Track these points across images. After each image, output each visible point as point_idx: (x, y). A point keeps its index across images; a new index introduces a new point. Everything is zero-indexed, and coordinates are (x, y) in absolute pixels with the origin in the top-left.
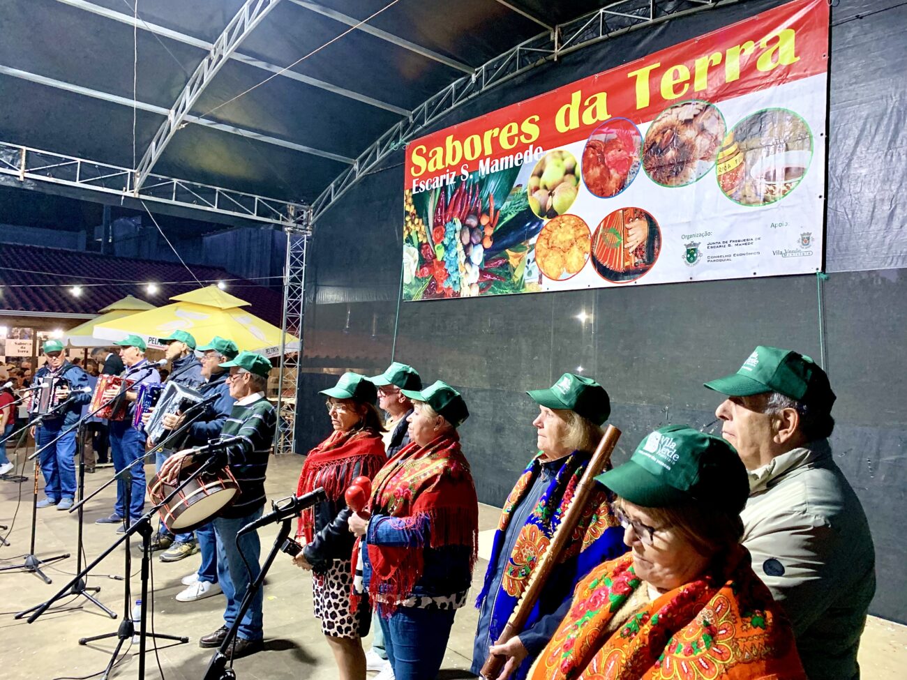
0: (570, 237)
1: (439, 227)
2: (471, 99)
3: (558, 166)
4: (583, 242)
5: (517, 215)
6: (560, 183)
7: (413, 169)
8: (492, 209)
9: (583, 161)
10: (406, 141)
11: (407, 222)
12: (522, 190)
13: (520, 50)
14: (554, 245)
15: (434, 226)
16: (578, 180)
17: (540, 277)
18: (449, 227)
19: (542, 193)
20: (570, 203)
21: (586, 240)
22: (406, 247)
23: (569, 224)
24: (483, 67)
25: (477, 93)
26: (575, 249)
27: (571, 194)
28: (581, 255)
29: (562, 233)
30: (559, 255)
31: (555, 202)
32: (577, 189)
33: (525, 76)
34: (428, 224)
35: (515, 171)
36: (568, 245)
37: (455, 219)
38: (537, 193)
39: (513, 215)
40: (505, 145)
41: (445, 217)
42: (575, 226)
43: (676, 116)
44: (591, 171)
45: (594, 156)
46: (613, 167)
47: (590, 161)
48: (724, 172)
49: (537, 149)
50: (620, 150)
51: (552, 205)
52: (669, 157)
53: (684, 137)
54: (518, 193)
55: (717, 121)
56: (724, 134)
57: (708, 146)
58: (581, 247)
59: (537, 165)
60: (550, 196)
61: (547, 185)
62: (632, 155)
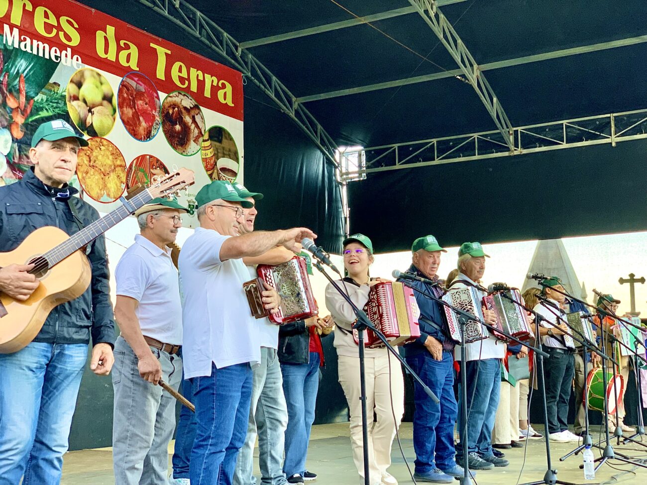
0: (109, 162)
3: (97, 87)
4: (120, 172)
8: (23, 93)
12: (60, 91)
14: (96, 164)
16: (115, 111)
19: (82, 106)
20: (109, 130)
21: (123, 171)
23: (108, 150)
26: (114, 175)
27: (110, 122)
28: (119, 184)
29: (103, 158)
30: (99, 177)
31: (96, 120)
32: (114, 119)
35: (51, 65)
36: (108, 170)
38: (75, 103)
39: (51, 113)
42: (113, 154)
43: (180, 100)
44: (125, 109)
45: (127, 97)
46: (141, 115)
47: (124, 99)
48: (205, 157)
49: (75, 57)
50: (146, 104)
51: (92, 124)
52: (177, 130)
53: (185, 119)
54: (56, 92)
55: (201, 120)
56: (205, 130)
57: (197, 134)
58: (119, 176)
59: (76, 74)
60: (90, 114)
61: (87, 100)
62: (154, 113)
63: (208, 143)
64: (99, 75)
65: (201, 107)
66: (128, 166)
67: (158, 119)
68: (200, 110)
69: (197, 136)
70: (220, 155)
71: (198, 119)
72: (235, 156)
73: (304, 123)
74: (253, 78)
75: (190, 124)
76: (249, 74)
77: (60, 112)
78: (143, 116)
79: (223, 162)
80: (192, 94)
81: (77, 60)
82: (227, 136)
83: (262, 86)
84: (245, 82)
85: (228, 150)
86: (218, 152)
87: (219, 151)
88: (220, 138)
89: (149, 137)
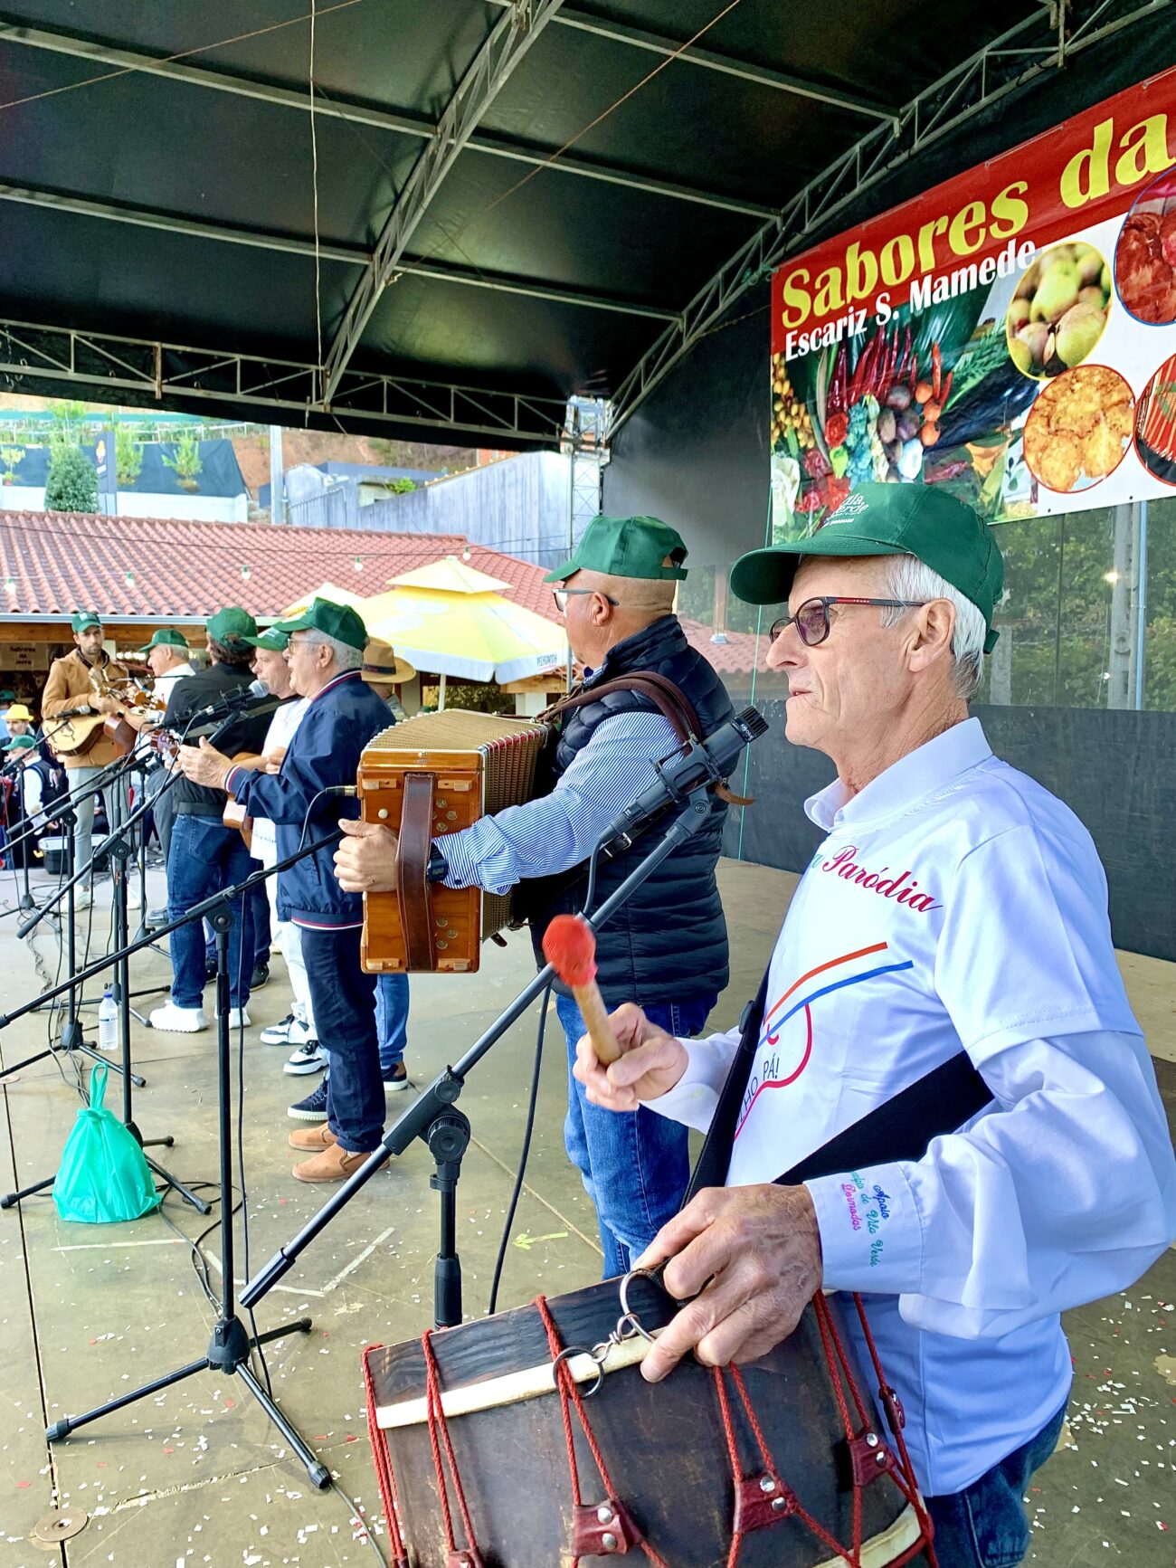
0: (1091, 407)
1: (836, 416)
2: (893, 169)
3: (1067, 274)
4: (1118, 415)
5: (988, 377)
6: (1070, 307)
7: (785, 315)
8: (938, 370)
9: (1118, 258)
10: (773, 266)
11: (777, 414)
12: (995, 329)
13: (989, 59)
14: (1062, 426)
15: (828, 414)
16: (1107, 296)
17: (1035, 489)
18: (857, 416)
19: (1035, 330)
20: (1092, 342)
21: (1124, 412)
22: (774, 459)
23: (1090, 384)
24: (916, 102)
25: (904, 156)
26: (1103, 428)
27: (1096, 324)
28: (1114, 442)
29: (1077, 402)
30: (1070, 445)
31: (1061, 345)
32: (1106, 314)
33: (996, 107)
34: (815, 412)
35: (981, 294)
36: (1088, 424)
37: (867, 398)
38: (1025, 331)
39: (979, 378)
40: (960, 247)
41: (849, 397)
42: (1101, 388)
45: (1140, 245)
47: (1131, 255)
49: (1023, 248)
51: (1055, 351)
54: (988, 335)
58: (1115, 425)
59: (1025, 278)
60: (1052, 335)
61: (1045, 313)
64: (1071, 246)
77: (996, 365)
81: (1027, 250)
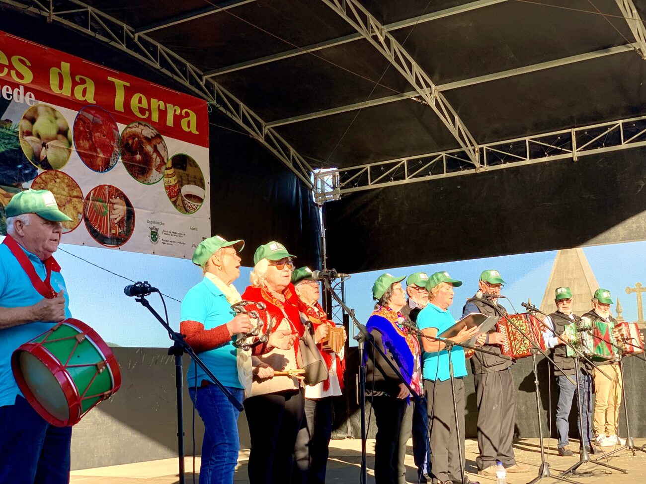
0: (65, 194)
3: (51, 122)
4: (77, 203)
5: (7, 151)
6: (53, 139)
9: (75, 130)
12: (11, 127)
16: (70, 144)
19: (35, 141)
20: (64, 163)
21: (80, 202)
23: (63, 182)
26: (70, 207)
27: (65, 154)
28: (75, 215)
29: (57, 188)
31: (49, 154)
32: (70, 151)
36: (64, 201)
42: (68, 186)
43: (140, 131)
44: (81, 142)
45: (83, 130)
46: (99, 147)
47: (80, 132)
48: (168, 185)
49: (28, 94)
50: (104, 136)
51: (46, 157)
52: (138, 159)
53: (146, 149)
54: (8, 128)
55: (164, 148)
56: (168, 159)
57: (159, 163)
58: (75, 207)
59: (29, 110)
60: (44, 148)
61: (40, 135)
62: (113, 144)
63: (170, 172)
64: (54, 110)
65: (163, 137)
66: (85, 197)
67: (117, 150)
68: (163, 140)
69: (160, 164)
70: (184, 181)
71: (159, 147)
72: (201, 182)
73: (275, 147)
74: (218, 106)
75: (152, 153)
76: (214, 102)
77: (13, 148)
78: (100, 148)
79: (187, 189)
80: (153, 123)
81: (30, 97)
82: (192, 163)
83: (229, 114)
84: (210, 110)
85: (193, 176)
86: (182, 179)
87: (184, 178)
88: (185, 165)
89: (107, 168)
